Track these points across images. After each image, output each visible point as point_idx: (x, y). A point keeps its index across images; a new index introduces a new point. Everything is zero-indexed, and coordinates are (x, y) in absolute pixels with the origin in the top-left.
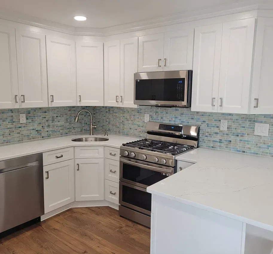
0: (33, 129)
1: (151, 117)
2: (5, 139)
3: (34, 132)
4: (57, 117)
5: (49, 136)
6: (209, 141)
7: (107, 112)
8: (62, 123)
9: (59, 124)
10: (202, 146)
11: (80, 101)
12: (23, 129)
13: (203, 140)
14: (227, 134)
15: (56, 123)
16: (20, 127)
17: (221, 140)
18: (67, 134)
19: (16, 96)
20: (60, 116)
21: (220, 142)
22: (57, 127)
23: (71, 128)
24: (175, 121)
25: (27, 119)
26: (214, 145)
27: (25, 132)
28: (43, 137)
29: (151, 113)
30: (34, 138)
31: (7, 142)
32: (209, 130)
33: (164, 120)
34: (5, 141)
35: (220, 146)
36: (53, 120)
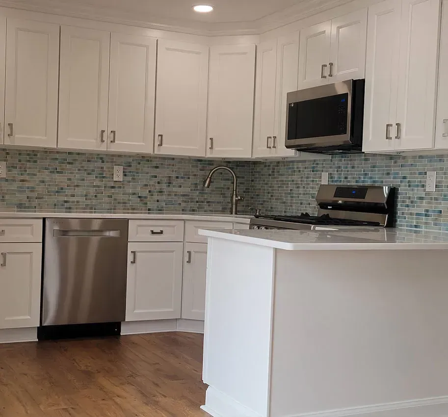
0: (134, 194)
1: (332, 178)
2: (89, 202)
3: (135, 199)
4: (177, 177)
5: (160, 210)
6: (411, 214)
7: (270, 175)
8: (186, 190)
9: (181, 191)
10: (401, 226)
11: (211, 148)
12: (117, 190)
13: (403, 213)
14: (436, 199)
15: (174, 189)
16: (113, 187)
17: (427, 211)
18: (193, 210)
19: (103, 132)
20: (182, 178)
21: (426, 215)
22: (176, 195)
23: (203, 202)
24: (363, 182)
25: (125, 175)
26: (417, 222)
27: (121, 197)
28: (149, 210)
29: (331, 171)
30: (134, 209)
31: (91, 208)
32: (410, 194)
33: (349, 182)
34: (87, 205)
35: (426, 223)
36: (170, 183)
